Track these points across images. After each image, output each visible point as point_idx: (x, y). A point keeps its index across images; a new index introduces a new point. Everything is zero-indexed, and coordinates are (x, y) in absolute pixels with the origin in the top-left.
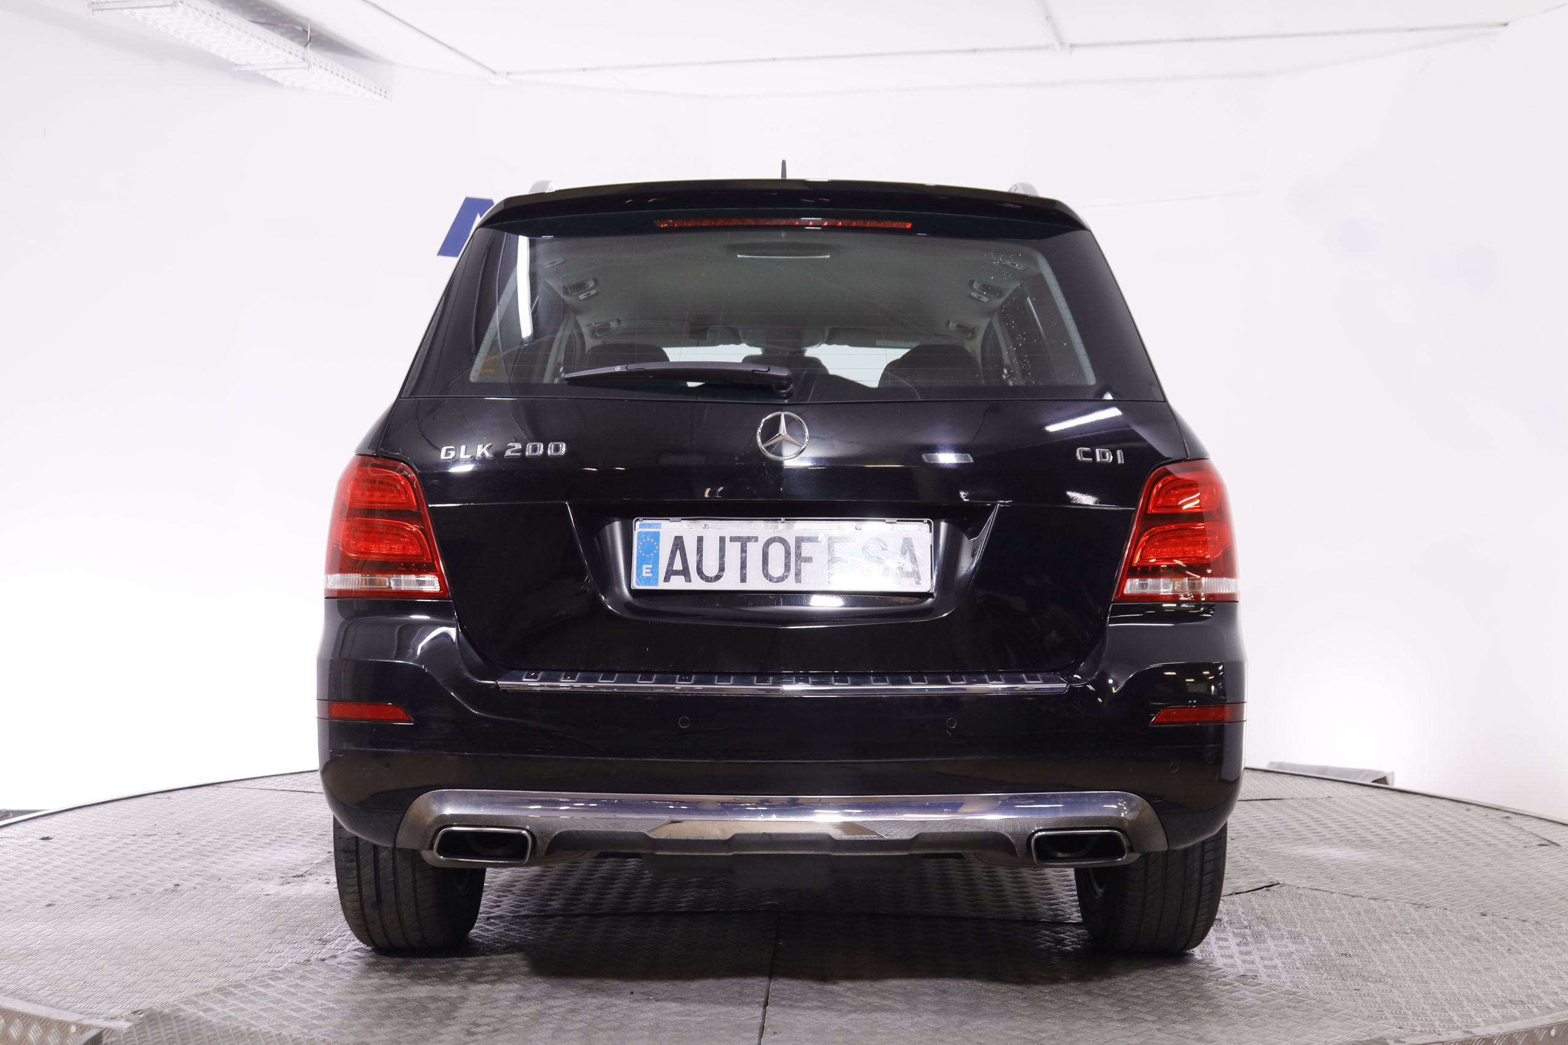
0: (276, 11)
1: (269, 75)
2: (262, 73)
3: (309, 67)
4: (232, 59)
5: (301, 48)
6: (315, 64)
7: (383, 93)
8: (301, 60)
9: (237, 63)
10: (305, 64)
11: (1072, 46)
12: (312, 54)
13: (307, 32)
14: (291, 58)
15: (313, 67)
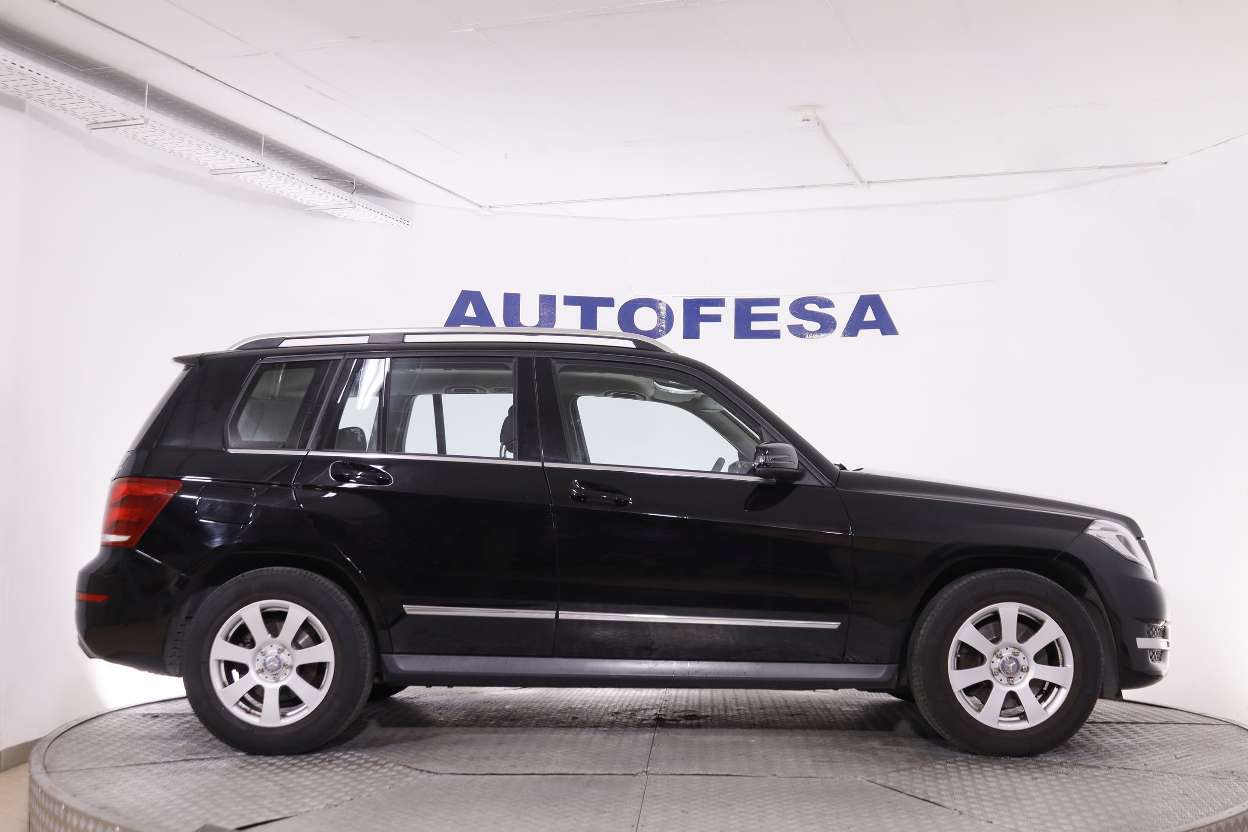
0: (333, 171)
1: (330, 212)
2: (325, 211)
3: (355, 207)
4: (304, 203)
5: (349, 195)
6: (358, 205)
7: (406, 222)
8: (350, 203)
9: (308, 205)
10: (352, 205)
11: (868, 182)
12: (357, 198)
13: (353, 184)
14: (343, 201)
15: (358, 206)
